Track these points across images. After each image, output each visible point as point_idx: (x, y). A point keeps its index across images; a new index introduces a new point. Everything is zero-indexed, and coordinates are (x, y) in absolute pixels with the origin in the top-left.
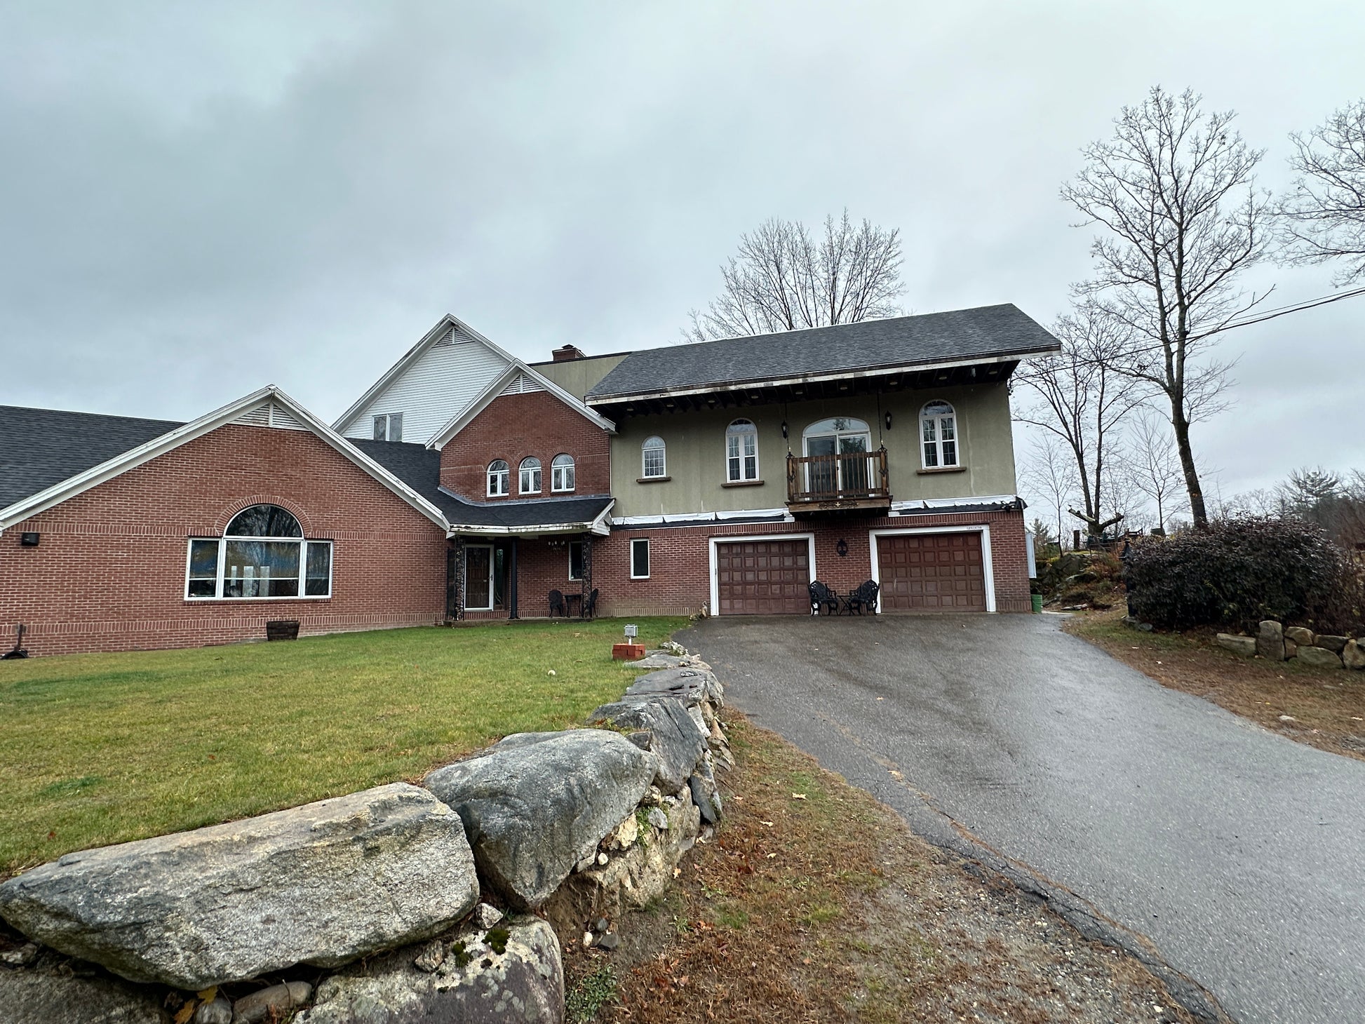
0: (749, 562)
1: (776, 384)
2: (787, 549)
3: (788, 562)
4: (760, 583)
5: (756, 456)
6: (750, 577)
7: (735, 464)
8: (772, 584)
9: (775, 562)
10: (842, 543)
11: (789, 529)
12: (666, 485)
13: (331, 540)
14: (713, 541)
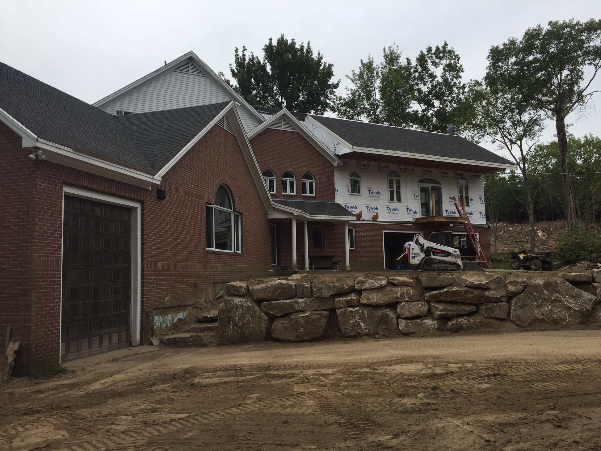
5: (400, 190)
7: (392, 193)
13: (241, 214)
14: (383, 231)
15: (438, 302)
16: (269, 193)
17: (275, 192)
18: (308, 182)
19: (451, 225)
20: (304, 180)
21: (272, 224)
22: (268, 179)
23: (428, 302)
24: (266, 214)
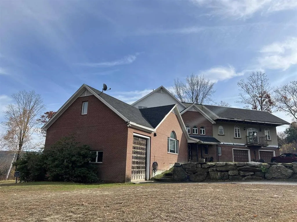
0: (238, 154)
1: (252, 121)
2: (245, 152)
3: (245, 154)
4: (240, 158)
5: (240, 133)
6: (238, 156)
7: (236, 134)
8: (242, 158)
9: (243, 154)
10: (255, 152)
11: (246, 148)
12: (224, 136)
13: (179, 141)
14: (233, 149)
15: (241, 171)
16: (188, 133)
17: (190, 133)
18: (202, 129)
19: (262, 147)
20: (201, 129)
21: (189, 145)
22: (188, 128)
23: (238, 171)
24: (187, 141)
